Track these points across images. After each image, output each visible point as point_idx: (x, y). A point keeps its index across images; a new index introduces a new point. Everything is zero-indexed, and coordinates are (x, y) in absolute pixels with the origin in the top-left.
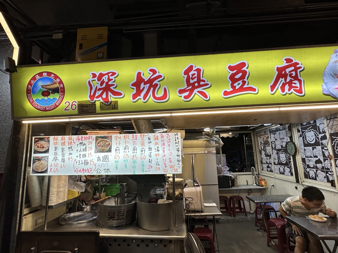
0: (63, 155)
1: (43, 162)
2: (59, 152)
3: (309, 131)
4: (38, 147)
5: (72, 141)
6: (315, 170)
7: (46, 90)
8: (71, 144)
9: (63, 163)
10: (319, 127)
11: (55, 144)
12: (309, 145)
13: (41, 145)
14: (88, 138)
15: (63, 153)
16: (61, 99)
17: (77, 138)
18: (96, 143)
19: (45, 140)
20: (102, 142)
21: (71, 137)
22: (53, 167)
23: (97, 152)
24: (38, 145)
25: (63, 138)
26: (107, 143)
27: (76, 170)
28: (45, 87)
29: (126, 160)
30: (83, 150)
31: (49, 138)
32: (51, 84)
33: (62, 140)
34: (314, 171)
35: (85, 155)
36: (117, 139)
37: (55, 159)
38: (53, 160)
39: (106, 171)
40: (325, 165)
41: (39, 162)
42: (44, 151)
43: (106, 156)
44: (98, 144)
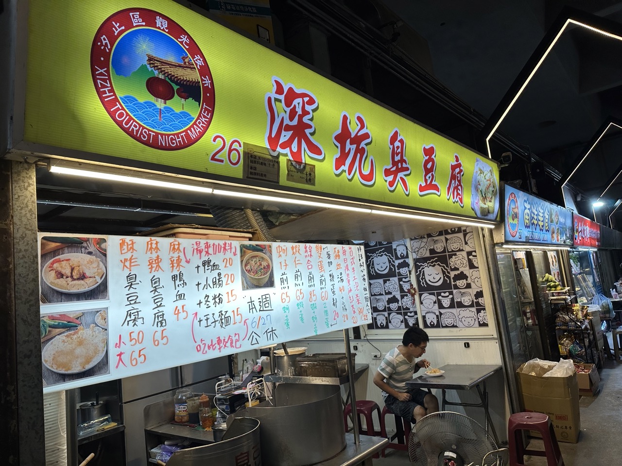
0: (158, 302)
1: (84, 332)
2: (144, 291)
3: (379, 255)
4: (60, 275)
5: (182, 255)
6: (386, 314)
7: (161, 76)
8: (178, 265)
9: (160, 329)
10: (395, 250)
11: (127, 264)
12: (378, 276)
13: (72, 269)
14: (222, 249)
15: (157, 294)
16: (203, 123)
17: (195, 247)
18: (242, 261)
19: (90, 250)
20: (254, 260)
21: (177, 243)
22: (126, 348)
23: (247, 288)
24: (59, 269)
25: (154, 246)
26: (264, 264)
27: (201, 345)
28: (158, 64)
29: (300, 303)
30: (214, 283)
31: (104, 241)
32: (180, 66)
33: (149, 253)
34: (384, 315)
35: (221, 296)
36: (281, 253)
37: (133, 317)
38: (126, 322)
39: (269, 334)
40: (402, 304)
41: (67, 336)
42: (87, 289)
43: (264, 297)
44: (246, 265)
